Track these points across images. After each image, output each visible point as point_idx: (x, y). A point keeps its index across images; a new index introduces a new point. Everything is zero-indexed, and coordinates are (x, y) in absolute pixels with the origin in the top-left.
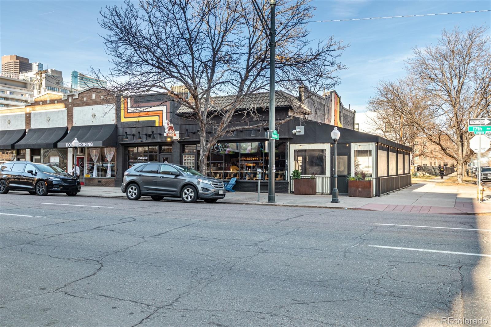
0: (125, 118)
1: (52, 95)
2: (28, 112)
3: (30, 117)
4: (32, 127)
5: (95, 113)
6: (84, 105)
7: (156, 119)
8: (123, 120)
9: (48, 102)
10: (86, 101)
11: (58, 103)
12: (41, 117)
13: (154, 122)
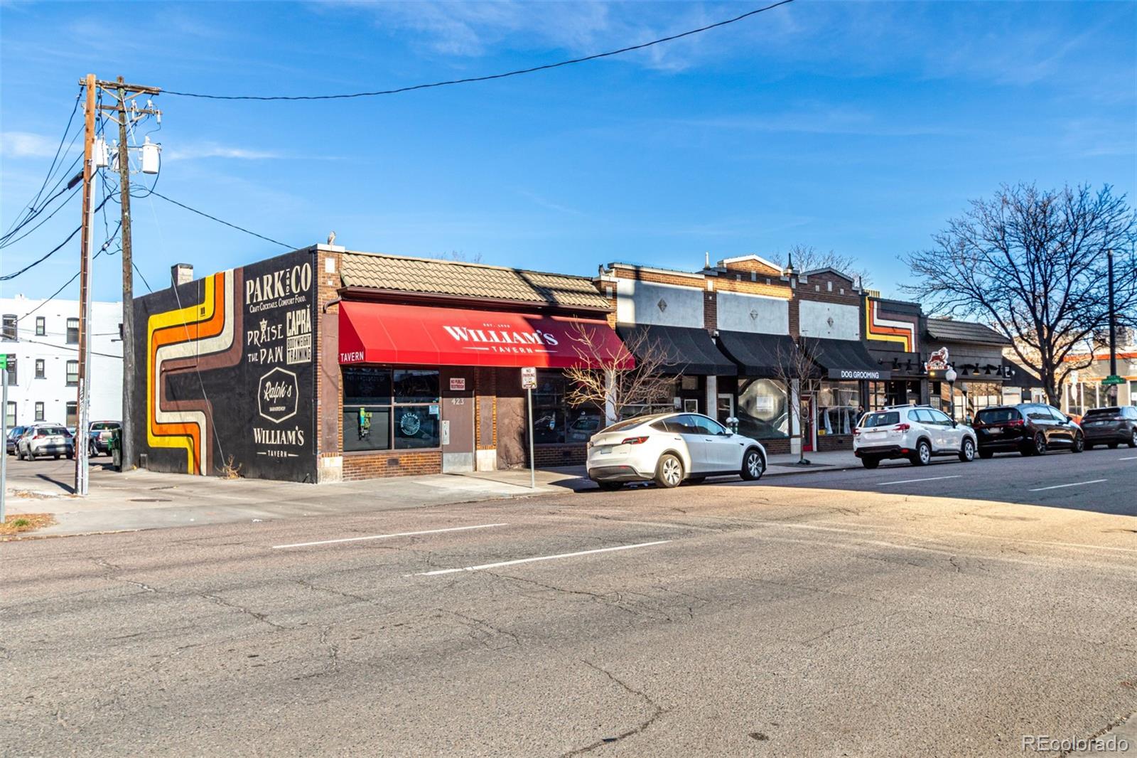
0: (871, 333)
1: (761, 265)
2: (710, 288)
3: (714, 302)
4: (721, 326)
5: (832, 317)
6: (816, 299)
7: (904, 340)
8: (870, 337)
9: (754, 278)
10: (820, 292)
11: (772, 283)
12: (738, 306)
13: (902, 344)
